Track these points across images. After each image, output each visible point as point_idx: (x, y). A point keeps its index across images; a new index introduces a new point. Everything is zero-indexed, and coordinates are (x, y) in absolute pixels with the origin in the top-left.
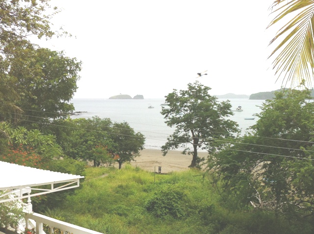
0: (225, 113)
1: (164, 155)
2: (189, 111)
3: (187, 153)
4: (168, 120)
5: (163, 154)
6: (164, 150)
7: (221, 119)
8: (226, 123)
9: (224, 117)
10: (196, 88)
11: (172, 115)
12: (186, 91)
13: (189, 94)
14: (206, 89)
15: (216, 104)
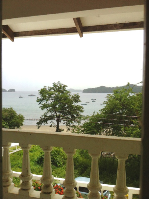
0: (76, 101)
1: (39, 128)
2: (54, 100)
3: (53, 126)
4: (41, 106)
5: (37, 127)
6: (38, 125)
7: (73, 104)
8: (76, 107)
9: (75, 104)
10: (58, 85)
11: (44, 103)
12: (52, 88)
13: (54, 89)
14: (65, 86)
15: (71, 96)
